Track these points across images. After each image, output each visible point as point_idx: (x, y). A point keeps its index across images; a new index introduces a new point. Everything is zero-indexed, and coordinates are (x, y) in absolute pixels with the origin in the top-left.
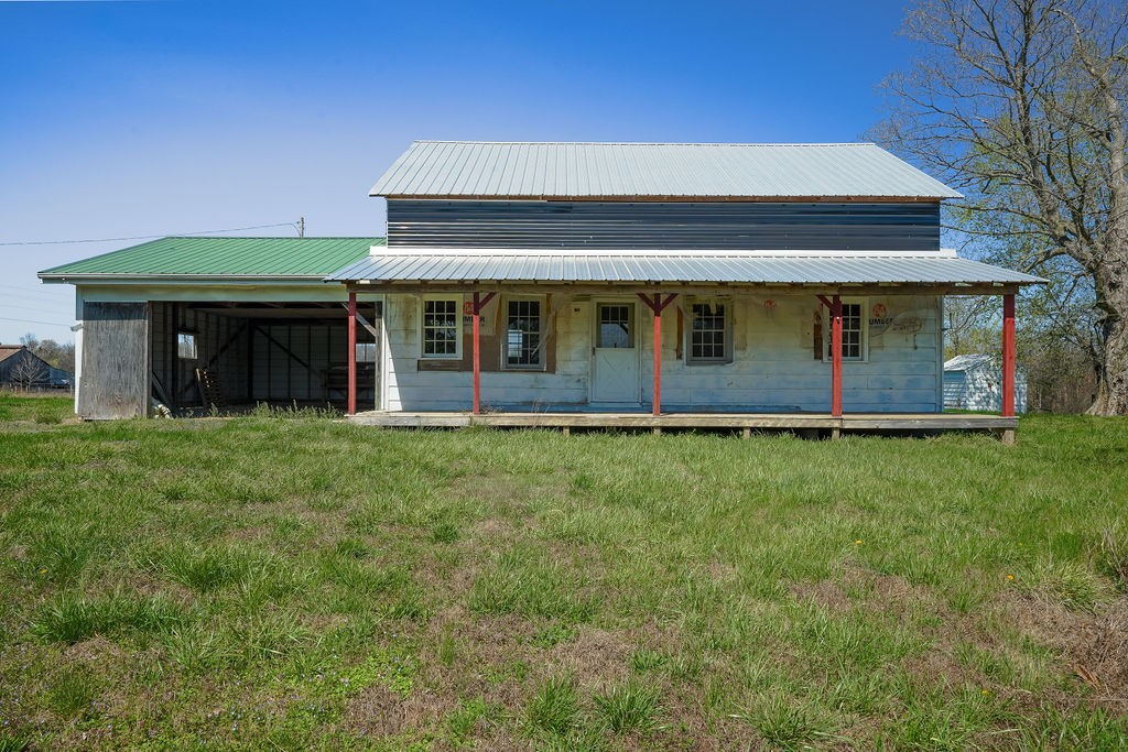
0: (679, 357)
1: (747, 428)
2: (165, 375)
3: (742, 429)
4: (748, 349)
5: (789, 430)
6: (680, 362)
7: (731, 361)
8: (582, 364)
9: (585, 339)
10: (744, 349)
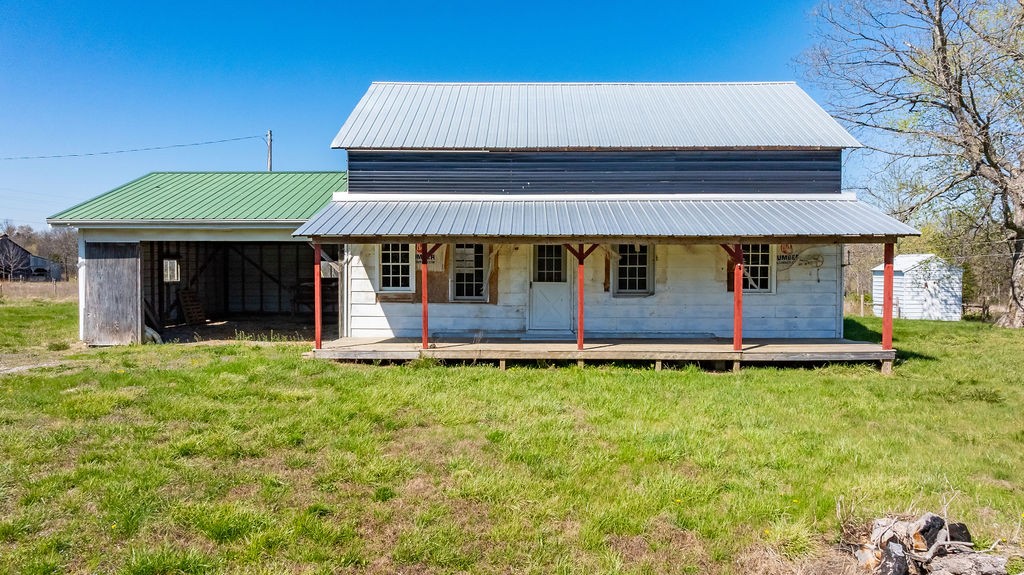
0: (607, 290)
1: (659, 360)
2: (153, 299)
3: (654, 362)
4: (669, 282)
5: (694, 362)
6: (607, 294)
7: (652, 294)
8: (520, 296)
9: (523, 274)
10: (665, 282)
